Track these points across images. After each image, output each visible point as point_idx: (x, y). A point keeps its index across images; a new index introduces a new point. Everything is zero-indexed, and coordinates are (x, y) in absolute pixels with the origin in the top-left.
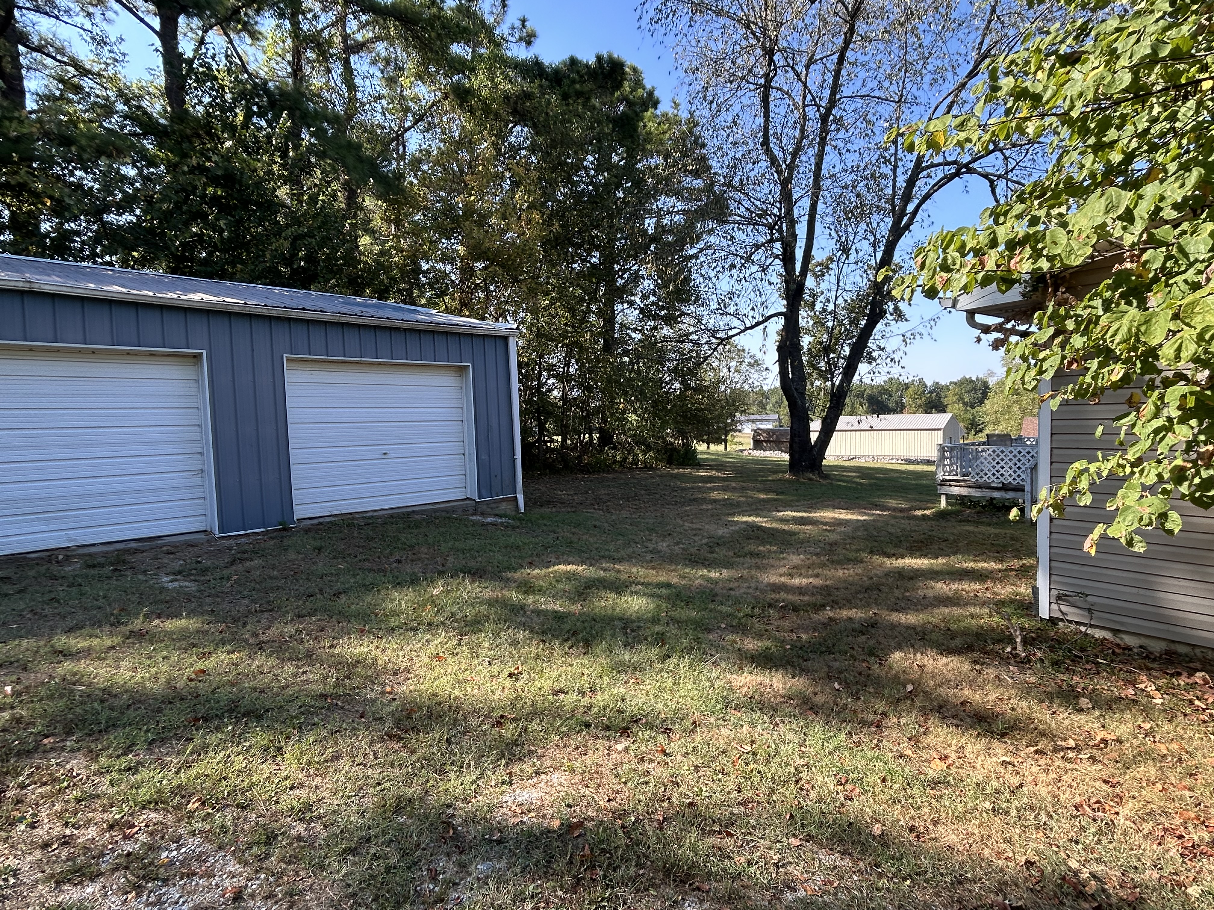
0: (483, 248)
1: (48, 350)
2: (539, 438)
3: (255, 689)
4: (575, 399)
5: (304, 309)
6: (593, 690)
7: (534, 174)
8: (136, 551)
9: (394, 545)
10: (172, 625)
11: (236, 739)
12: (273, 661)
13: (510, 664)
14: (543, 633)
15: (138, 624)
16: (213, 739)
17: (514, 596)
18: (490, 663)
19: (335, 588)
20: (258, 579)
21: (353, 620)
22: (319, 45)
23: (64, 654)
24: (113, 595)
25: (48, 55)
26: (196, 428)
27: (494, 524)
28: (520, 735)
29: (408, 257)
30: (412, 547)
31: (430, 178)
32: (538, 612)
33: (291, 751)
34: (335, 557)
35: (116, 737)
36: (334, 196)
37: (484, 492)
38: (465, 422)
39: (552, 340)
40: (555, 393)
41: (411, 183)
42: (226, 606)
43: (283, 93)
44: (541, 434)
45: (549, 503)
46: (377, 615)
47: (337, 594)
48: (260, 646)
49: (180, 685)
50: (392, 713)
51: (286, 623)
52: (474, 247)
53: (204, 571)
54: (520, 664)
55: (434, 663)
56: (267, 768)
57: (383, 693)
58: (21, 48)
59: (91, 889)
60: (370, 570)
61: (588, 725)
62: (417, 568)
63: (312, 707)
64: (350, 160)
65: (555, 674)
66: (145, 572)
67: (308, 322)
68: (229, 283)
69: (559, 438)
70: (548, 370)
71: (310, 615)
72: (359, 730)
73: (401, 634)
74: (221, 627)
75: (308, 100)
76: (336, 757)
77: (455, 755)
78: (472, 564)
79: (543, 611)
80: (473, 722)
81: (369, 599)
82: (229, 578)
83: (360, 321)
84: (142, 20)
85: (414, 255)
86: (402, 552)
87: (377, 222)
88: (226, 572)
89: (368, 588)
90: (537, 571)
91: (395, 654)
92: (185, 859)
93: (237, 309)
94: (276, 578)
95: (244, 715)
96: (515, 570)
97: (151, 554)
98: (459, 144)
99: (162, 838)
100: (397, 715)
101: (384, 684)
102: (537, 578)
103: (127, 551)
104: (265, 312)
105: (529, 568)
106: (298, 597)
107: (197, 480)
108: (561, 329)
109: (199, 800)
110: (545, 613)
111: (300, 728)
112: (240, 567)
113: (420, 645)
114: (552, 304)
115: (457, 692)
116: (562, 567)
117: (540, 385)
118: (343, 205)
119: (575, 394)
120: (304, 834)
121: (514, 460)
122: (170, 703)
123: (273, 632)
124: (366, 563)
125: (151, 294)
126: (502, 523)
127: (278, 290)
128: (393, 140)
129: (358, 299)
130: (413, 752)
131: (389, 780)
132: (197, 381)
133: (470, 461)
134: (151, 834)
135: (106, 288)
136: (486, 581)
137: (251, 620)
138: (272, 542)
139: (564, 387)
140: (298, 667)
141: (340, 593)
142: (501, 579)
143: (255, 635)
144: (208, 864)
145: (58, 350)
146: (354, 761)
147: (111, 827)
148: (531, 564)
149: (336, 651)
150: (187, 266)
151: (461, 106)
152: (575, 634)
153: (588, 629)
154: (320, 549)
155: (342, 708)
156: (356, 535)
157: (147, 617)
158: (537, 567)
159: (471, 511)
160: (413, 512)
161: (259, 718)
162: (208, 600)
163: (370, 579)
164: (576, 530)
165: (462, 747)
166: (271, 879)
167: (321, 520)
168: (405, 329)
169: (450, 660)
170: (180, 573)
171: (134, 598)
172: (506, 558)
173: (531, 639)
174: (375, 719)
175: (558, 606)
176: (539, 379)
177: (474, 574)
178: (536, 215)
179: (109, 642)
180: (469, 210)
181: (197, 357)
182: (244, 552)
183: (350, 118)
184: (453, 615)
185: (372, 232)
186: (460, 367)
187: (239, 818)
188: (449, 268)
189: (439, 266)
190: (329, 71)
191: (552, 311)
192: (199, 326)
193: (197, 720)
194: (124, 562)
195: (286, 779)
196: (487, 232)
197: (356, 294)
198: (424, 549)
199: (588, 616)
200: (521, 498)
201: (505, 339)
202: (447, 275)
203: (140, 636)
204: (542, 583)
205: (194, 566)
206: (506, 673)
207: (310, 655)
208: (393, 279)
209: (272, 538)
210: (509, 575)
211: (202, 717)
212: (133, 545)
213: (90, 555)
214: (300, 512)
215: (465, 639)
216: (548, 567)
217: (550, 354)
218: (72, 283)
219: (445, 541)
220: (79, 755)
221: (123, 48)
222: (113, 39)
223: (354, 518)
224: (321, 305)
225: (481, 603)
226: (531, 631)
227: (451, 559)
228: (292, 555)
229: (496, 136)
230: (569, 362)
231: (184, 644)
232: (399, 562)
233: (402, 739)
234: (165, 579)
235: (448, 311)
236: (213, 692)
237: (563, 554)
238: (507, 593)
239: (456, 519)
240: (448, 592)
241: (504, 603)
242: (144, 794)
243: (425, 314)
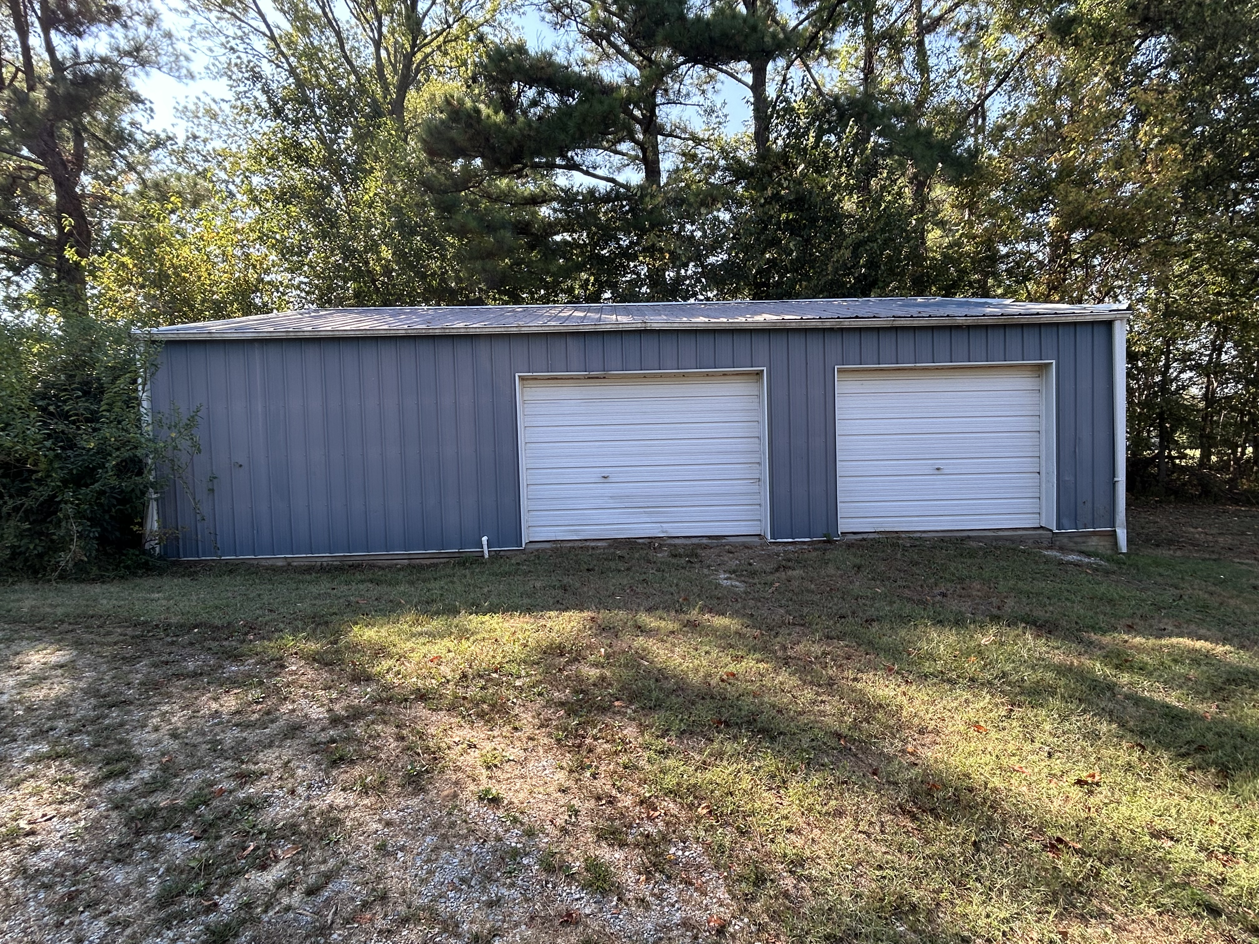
0: (1083, 213)
1: (655, 376)
2: (1161, 452)
3: (773, 706)
4: (1228, 398)
5: (857, 317)
6: (1230, 852)
7: (1172, 95)
8: (706, 547)
9: (941, 574)
10: (720, 621)
11: (748, 755)
12: (794, 681)
13: (1081, 765)
14: (1143, 733)
15: (694, 615)
16: (729, 747)
17: (1099, 669)
18: (1050, 755)
19: (868, 613)
20: (796, 590)
21: (882, 655)
22: (891, 38)
23: (641, 629)
24: (682, 584)
25: (676, 137)
26: (757, 440)
27: (1076, 565)
28: (1087, 878)
29: (982, 243)
30: (961, 580)
31: (1014, 145)
32: (1138, 701)
33: (795, 788)
34: (873, 579)
35: (657, 718)
36: (900, 194)
37: (1065, 521)
38: (1043, 433)
39: (1190, 318)
40: (1194, 391)
41: (990, 158)
42: (765, 612)
43: (852, 102)
44: (1163, 446)
45: (1170, 542)
46: (909, 655)
47: (869, 621)
48: (787, 661)
49: (713, 682)
50: (911, 782)
51: (814, 642)
52: (1070, 215)
53: (753, 574)
54: (1097, 771)
55: (972, 732)
56: (770, 798)
57: (903, 751)
58: (660, 138)
59: (619, 855)
60: (909, 600)
61: (1214, 911)
62: (966, 607)
63: (825, 744)
64: (918, 151)
65: (1159, 804)
66: (709, 567)
67: (860, 330)
68: (794, 302)
69: (1197, 453)
70: (1183, 360)
71: (839, 639)
72: (869, 789)
73: (935, 684)
74: (757, 633)
75: (877, 100)
76: (839, 813)
77: (984, 868)
78: (1038, 613)
79: (1145, 699)
80: (1017, 832)
81: (903, 633)
82: (772, 584)
83: (916, 323)
84: (740, 81)
85: (990, 239)
86: (949, 584)
87: (948, 212)
88: (770, 578)
89: (904, 620)
90: (1138, 640)
91: (923, 707)
92: (687, 863)
93: (794, 325)
94: (813, 592)
95: (759, 732)
96: (1104, 632)
97: (717, 551)
98: (1057, 92)
99: (674, 832)
100: (915, 786)
101: (905, 741)
102: (1139, 649)
103: (699, 546)
104: (819, 325)
105: (1128, 633)
106: (830, 616)
107: (755, 488)
108: (1208, 301)
109: (708, 807)
110: (1150, 704)
111: (809, 764)
112: (783, 575)
113: (955, 704)
114: (1193, 268)
115: (996, 782)
116: (1186, 642)
117: (1166, 381)
118: (909, 202)
119: (1229, 390)
120: (792, 891)
121: (1114, 484)
122: (703, 698)
123: (800, 648)
124: (906, 591)
125: (725, 320)
126: (1089, 565)
127: (837, 301)
128: (970, 114)
129: (920, 300)
130: (928, 841)
131: (893, 868)
132: (758, 396)
133: (1048, 481)
134: (667, 824)
135: (693, 320)
136: (1057, 638)
137: (784, 631)
138: (814, 554)
139: (1210, 383)
140: (817, 694)
141: (873, 620)
142: (1081, 641)
143: (784, 648)
144: (704, 879)
145: (661, 376)
146: (857, 825)
147: (642, 803)
148: (1130, 628)
149: (859, 686)
150: (763, 292)
151: (1061, 43)
152: (1201, 749)
153: (1228, 748)
154: (859, 567)
155: (855, 755)
156: (899, 556)
157: (701, 610)
158: (1139, 633)
159: (1045, 544)
160: (969, 537)
161: (773, 739)
162: (751, 603)
163: (907, 610)
164: (1218, 589)
165: (994, 861)
166: (753, 928)
167: (865, 536)
168: (968, 327)
169: (993, 734)
170: (734, 572)
171: (696, 590)
172: (1091, 613)
173: (1122, 737)
174: (889, 782)
175: (1173, 699)
176: (1164, 374)
177: (1040, 627)
178: (1173, 152)
179: (671, 626)
180: (1066, 170)
181: (759, 374)
182: (789, 560)
183: (920, 104)
184: (1004, 674)
185: (941, 224)
186: (1040, 366)
187: (736, 843)
188: (1034, 247)
189: (1020, 246)
190: (900, 62)
191: (1194, 278)
192: (761, 345)
193: (720, 722)
194: (697, 556)
195: (786, 818)
196: (1090, 191)
197: (920, 294)
198: (976, 585)
199: (1231, 727)
200: (1122, 534)
201: (1109, 325)
202: (1030, 255)
203: (693, 626)
204: (1146, 659)
205: (745, 567)
206: (1073, 778)
207: (831, 683)
208: (963, 272)
209: (815, 549)
210: (1094, 637)
211: (725, 722)
212: (705, 541)
213: (675, 545)
214: (844, 525)
215: (1018, 712)
216: (1159, 637)
217: (1187, 337)
218: (672, 319)
219: (1005, 578)
220: (634, 723)
221: (725, 111)
222: (719, 106)
223: (898, 538)
224: (876, 310)
225: (1047, 667)
226: (1122, 725)
227: (1010, 602)
228: (831, 570)
229: (1112, 63)
230: (1222, 346)
231: (723, 642)
232: (944, 595)
233: (917, 819)
234: (722, 576)
235: (1031, 299)
236: (738, 699)
237: (1189, 621)
238: (1088, 663)
239: (1024, 552)
240: (1002, 644)
241: (1082, 676)
242: (670, 781)
243: (995, 306)
